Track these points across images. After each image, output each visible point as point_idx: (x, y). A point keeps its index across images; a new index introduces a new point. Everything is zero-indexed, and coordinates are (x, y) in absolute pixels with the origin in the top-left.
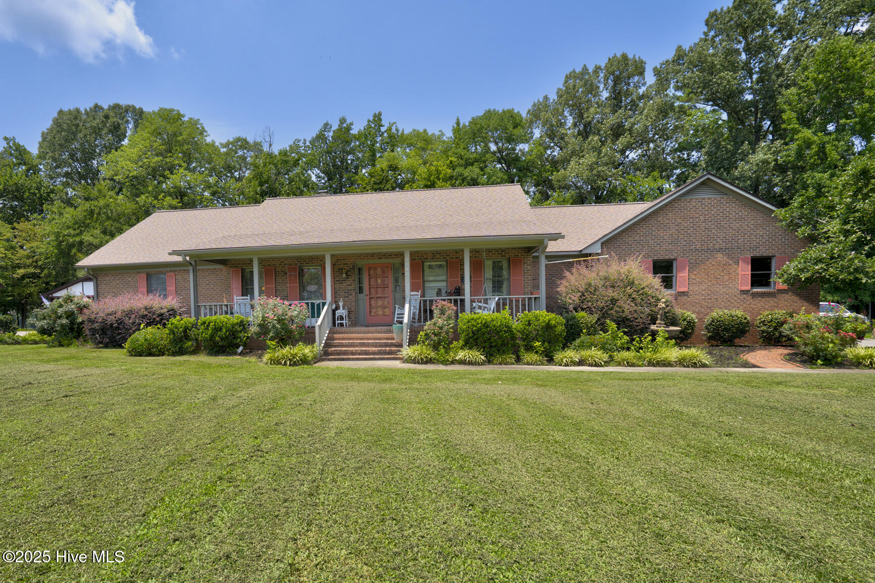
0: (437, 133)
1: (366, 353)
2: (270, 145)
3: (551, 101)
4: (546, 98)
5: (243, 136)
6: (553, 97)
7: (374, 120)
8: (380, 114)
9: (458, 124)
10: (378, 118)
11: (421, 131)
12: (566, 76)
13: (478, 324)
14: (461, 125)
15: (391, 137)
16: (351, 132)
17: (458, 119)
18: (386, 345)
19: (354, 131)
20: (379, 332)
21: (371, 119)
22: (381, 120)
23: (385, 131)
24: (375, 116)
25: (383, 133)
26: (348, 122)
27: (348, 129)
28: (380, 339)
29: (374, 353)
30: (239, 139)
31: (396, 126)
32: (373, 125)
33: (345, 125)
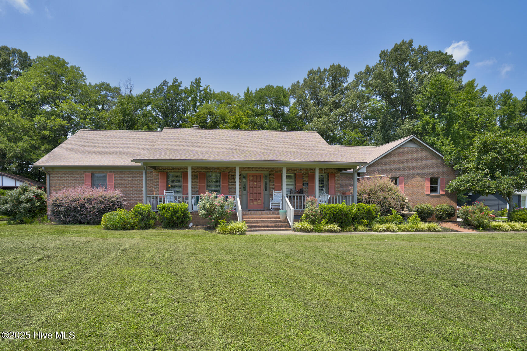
0: (236, 95)
1: (267, 227)
2: (131, 91)
3: (301, 84)
4: (298, 82)
5: (107, 82)
6: (302, 82)
7: (196, 82)
8: (200, 79)
9: (248, 91)
10: (198, 82)
11: (226, 92)
12: (309, 72)
13: (336, 210)
14: (250, 92)
15: (206, 93)
16: (180, 88)
17: (248, 88)
18: (277, 222)
19: (182, 88)
20: (268, 214)
21: (194, 81)
22: (200, 82)
23: (203, 90)
24: (196, 79)
25: (201, 91)
26: (179, 81)
27: (179, 85)
28: (270, 218)
29: (272, 227)
30: (103, 84)
31: (210, 88)
32: (195, 86)
33: (177, 83)
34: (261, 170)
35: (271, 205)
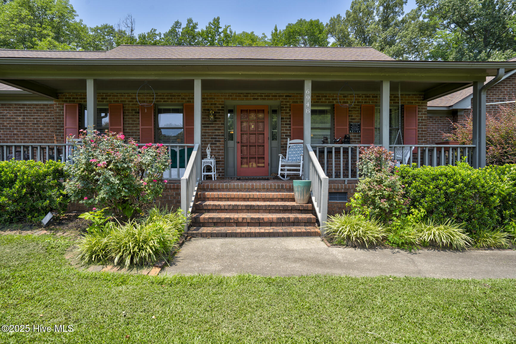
0: (260, 36)
2: (132, 31)
3: (342, 19)
4: (339, 16)
5: (110, 24)
6: (344, 16)
7: (214, 23)
8: (218, 18)
9: (276, 30)
10: (217, 21)
11: (249, 33)
12: (353, 2)
14: (278, 32)
15: (226, 36)
16: (196, 30)
17: (276, 27)
18: (285, 210)
19: (199, 30)
20: (268, 190)
21: (212, 22)
22: (219, 23)
23: (222, 32)
24: (215, 20)
25: (220, 33)
26: (194, 22)
27: (194, 27)
28: (272, 200)
29: (271, 223)
30: (106, 27)
31: (230, 29)
32: (213, 27)
33: (192, 25)
34: (265, 99)
35: (280, 168)
